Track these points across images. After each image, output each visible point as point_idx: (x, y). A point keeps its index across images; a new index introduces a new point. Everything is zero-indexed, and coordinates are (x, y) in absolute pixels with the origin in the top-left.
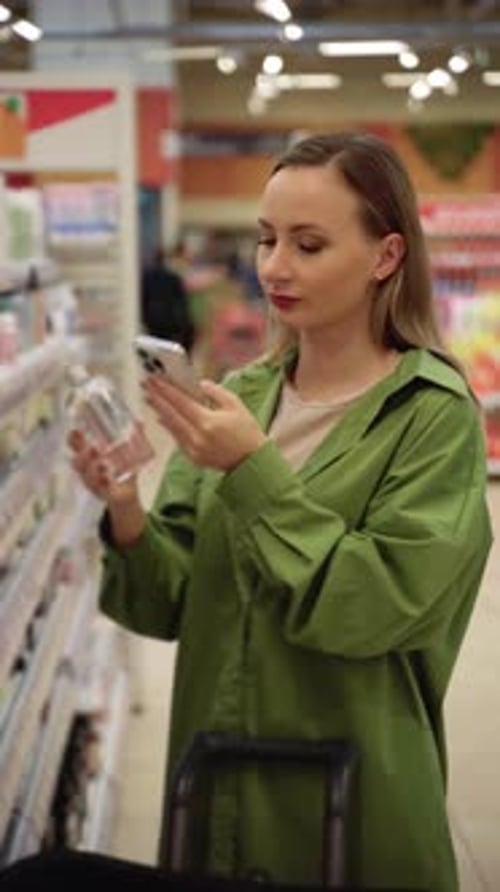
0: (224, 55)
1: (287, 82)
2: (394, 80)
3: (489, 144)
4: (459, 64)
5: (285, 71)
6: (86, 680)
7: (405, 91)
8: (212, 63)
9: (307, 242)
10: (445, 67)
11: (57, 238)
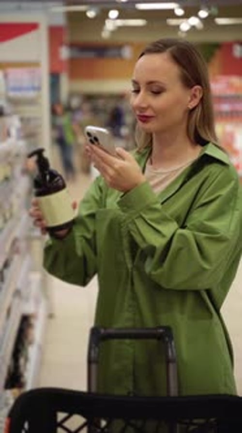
0: (90, 10)
1: (120, 23)
2: (172, 22)
3: (218, 53)
4: (203, 14)
5: (119, 18)
6: (27, 300)
7: (177, 27)
8: (84, 13)
9: (155, 89)
10: (197, 15)
11: (12, 94)
